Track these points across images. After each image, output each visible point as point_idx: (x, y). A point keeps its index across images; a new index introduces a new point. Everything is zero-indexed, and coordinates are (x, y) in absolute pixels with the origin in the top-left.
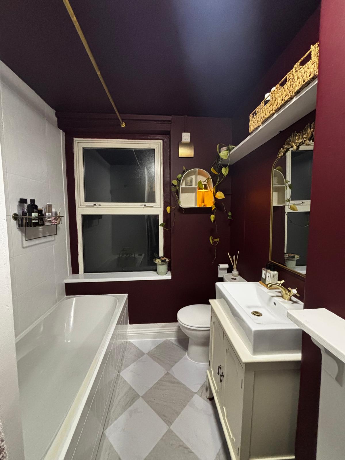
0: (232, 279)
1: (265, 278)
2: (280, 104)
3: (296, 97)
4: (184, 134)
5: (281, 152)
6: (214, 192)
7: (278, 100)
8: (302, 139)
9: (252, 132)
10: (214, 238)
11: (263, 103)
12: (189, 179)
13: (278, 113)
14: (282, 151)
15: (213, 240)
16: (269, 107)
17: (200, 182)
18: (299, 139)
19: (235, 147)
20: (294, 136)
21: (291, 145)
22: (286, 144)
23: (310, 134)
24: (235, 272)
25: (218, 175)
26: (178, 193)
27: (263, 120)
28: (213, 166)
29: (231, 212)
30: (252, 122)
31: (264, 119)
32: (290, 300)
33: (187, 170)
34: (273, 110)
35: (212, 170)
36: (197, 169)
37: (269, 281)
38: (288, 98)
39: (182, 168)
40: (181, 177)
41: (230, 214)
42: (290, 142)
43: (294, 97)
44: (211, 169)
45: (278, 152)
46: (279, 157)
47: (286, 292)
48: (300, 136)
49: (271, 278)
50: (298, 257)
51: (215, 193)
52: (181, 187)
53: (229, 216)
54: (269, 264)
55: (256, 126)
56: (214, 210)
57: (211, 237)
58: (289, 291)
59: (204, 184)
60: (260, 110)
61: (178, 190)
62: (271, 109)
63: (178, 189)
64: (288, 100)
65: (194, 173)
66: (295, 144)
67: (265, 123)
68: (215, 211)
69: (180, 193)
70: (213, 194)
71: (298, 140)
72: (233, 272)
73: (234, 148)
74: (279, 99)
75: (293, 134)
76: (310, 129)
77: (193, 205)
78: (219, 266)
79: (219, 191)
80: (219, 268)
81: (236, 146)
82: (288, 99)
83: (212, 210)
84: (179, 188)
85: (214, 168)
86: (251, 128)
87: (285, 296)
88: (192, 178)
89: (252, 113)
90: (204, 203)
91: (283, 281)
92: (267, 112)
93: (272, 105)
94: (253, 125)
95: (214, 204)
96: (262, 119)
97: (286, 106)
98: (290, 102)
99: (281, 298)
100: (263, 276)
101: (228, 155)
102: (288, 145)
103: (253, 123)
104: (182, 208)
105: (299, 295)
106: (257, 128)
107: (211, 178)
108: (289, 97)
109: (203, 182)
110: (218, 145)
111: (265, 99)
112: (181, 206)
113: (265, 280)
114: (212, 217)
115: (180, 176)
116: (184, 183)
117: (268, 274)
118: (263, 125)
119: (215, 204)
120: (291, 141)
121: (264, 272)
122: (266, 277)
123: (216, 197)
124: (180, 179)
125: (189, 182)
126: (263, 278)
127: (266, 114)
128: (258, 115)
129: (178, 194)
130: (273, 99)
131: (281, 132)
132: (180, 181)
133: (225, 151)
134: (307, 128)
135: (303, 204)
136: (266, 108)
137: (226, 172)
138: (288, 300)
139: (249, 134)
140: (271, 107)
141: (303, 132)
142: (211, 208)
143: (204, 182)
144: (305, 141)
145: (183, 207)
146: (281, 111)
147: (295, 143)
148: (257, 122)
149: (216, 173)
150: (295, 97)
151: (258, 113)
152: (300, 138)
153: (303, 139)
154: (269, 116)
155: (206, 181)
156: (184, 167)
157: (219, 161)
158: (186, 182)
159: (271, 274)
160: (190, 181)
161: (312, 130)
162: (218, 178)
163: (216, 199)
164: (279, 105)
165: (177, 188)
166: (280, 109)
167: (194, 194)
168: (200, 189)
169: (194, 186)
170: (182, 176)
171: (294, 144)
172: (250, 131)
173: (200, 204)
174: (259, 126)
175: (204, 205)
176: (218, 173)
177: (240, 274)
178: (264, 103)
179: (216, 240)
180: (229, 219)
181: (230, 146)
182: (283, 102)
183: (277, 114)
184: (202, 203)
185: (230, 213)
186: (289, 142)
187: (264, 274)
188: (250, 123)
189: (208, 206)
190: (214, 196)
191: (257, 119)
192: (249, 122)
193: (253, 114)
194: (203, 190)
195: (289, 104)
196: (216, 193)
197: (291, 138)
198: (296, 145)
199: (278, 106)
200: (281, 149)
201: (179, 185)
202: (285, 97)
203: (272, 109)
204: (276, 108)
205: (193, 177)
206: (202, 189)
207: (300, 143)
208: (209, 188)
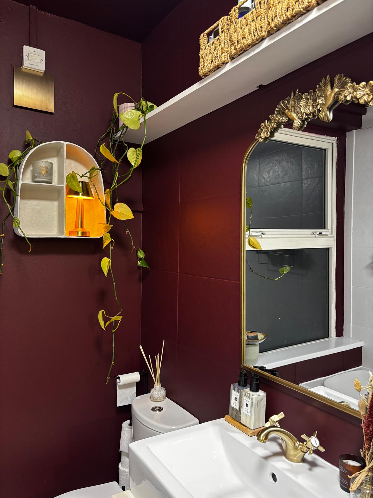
0: (154, 409)
1: (237, 408)
2: (280, 18)
3: (319, 10)
4: (28, 50)
5: (265, 129)
6: (108, 202)
7: (276, 9)
8: (313, 106)
9: (206, 75)
10: (110, 313)
11: (235, 11)
12: (42, 164)
13: (274, 38)
14: (267, 128)
15: (105, 320)
16: (253, 20)
17: (73, 176)
18: (306, 105)
19: (155, 106)
20: (294, 99)
21: (287, 117)
22: (276, 113)
23: (331, 99)
24: (158, 391)
25: (117, 164)
26: (10, 196)
27: (235, 49)
28: (102, 141)
29: (142, 250)
30: (208, 50)
31: (238, 47)
32: (304, 460)
33: (37, 142)
34: (264, 29)
35: (103, 150)
36: (65, 143)
37: (249, 414)
38: (303, 8)
39: (24, 134)
40: (21, 158)
41: (141, 254)
42: (287, 111)
43: (313, 8)
44: (101, 148)
45: (256, 129)
46: (261, 140)
47: (295, 443)
48: (308, 100)
49: (253, 408)
50: (263, 336)
51: (110, 206)
52: (21, 182)
53: (141, 259)
54: (245, 375)
55: (217, 63)
56: (108, 246)
57: (101, 312)
58: (303, 441)
59: (82, 182)
60: (226, 27)
61: (11, 190)
62: (258, 27)
63: (12, 188)
64: (300, 11)
65: (57, 152)
66: (297, 115)
67: (240, 58)
68: (111, 248)
69: (19, 197)
70: (104, 207)
71: (305, 108)
72: (152, 391)
73: (152, 108)
74: (279, 7)
75: (292, 94)
76: (332, 88)
77: (53, 233)
78: (118, 380)
79: (120, 202)
80: (118, 384)
81: (158, 105)
82: (302, 10)
83: (104, 246)
84: (15, 186)
85: (107, 146)
86: (205, 65)
87: (291, 452)
88: (52, 164)
89: (206, 32)
90: (82, 227)
91: (281, 415)
92: (247, 31)
93: (259, 18)
94: (210, 58)
95: (109, 232)
96: (233, 48)
97: (294, 25)
98: (303, 16)
99: (284, 458)
100: (234, 404)
101: (142, 120)
102: (282, 116)
103: (208, 54)
104: (23, 239)
105: (322, 450)
106: (218, 68)
107: (99, 168)
108: (304, 6)
109: (81, 177)
110: (116, 96)
111: (239, 3)
112: (23, 235)
113: (239, 412)
114: (105, 263)
115: (17, 154)
116: (29, 174)
117: (245, 400)
118: (233, 63)
119: (112, 233)
120: (287, 108)
121: (234, 394)
122: (240, 407)
123: (112, 216)
124: (18, 163)
125: (43, 172)
126: (233, 408)
127: (246, 36)
128: (221, 36)
129: (12, 200)
130: (262, 4)
131: (261, 87)
132: (17, 167)
133: (132, 111)
134: (325, 85)
135: (263, 236)
136: (244, 22)
137: (137, 158)
138: (298, 462)
139: (199, 78)
140: (258, 21)
141: (315, 91)
142: (100, 241)
143: (83, 176)
144: (319, 111)
145: (27, 236)
146: (280, 34)
147: (297, 113)
148: (220, 52)
149: (112, 158)
150: (316, 8)
151: (222, 32)
152: (309, 104)
153: (317, 107)
154: (252, 42)
155: (88, 175)
156: (28, 134)
157: (117, 131)
158: (33, 172)
159: (254, 400)
160: (47, 172)
161: (336, 90)
162: (115, 171)
163: (111, 219)
164: (278, 21)
165: (10, 184)
166: (279, 28)
167: (56, 204)
168: (72, 192)
169: (55, 183)
170: (23, 156)
171: (294, 115)
172: (201, 72)
173: (72, 228)
174: (224, 63)
175: (83, 233)
176: (117, 158)
177: (169, 395)
178: (237, 11)
179: (114, 319)
180: (139, 267)
181: (144, 103)
182: (288, 14)
183: (270, 40)
184: (77, 227)
185: (142, 252)
186: (284, 110)
187: (236, 399)
188: (201, 53)
189: (93, 236)
190: (108, 213)
191: (220, 45)
192: (199, 52)
193: (209, 35)
194: (81, 197)
195: (302, 21)
196: (113, 207)
197: (289, 102)
198: (299, 118)
199: (276, 20)
200: (264, 122)
201: (14, 178)
202: (294, 3)
203: (261, 27)
204: (272, 25)
205: (54, 161)
206: (77, 193)
207: (310, 115)
208: (93, 191)
